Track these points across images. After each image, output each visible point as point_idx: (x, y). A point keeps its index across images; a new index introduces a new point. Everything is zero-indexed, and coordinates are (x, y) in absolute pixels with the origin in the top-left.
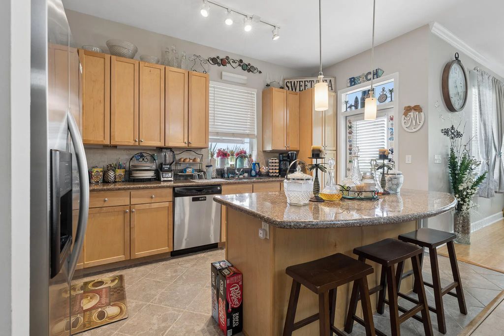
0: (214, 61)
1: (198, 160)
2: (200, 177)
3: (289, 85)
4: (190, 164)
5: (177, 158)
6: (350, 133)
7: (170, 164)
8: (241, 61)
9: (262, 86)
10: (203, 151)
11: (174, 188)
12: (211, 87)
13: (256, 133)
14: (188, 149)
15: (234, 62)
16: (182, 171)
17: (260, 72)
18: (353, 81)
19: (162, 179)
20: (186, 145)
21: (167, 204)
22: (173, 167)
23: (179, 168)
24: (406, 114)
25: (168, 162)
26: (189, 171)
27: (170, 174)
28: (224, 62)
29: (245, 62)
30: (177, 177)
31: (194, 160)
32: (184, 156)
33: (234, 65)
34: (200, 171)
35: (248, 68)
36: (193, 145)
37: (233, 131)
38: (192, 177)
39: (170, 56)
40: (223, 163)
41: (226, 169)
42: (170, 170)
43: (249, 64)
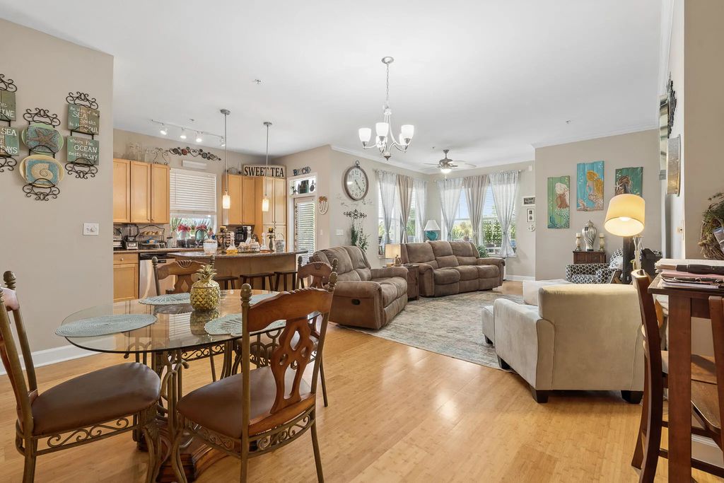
0: (176, 151)
1: (160, 233)
2: (162, 247)
3: (248, 170)
4: (153, 237)
5: (141, 231)
6: (296, 211)
7: (135, 237)
8: (201, 150)
9: (221, 171)
10: (165, 226)
11: (139, 254)
12: (173, 173)
13: (216, 211)
14: (151, 225)
15: (194, 151)
16: (145, 242)
17: (220, 159)
18: (296, 173)
19: (128, 248)
20: (149, 222)
21: (134, 265)
22: (137, 239)
23: (143, 239)
24: (320, 202)
25: (132, 235)
26: (152, 242)
27: (135, 244)
28: (184, 152)
29: (205, 151)
30: (140, 246)
31: (157, 233)
32: (147, 230)
33: (194, 154)
34: (162, 242)
35: (207, 156)
36: (156, 221)
37: (194, 209)
38: (154, 246)
39: (134, 151)
40: (184, 235)
41: (186, 240)
42: (134, 241)
43: (209, 153)
